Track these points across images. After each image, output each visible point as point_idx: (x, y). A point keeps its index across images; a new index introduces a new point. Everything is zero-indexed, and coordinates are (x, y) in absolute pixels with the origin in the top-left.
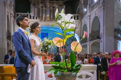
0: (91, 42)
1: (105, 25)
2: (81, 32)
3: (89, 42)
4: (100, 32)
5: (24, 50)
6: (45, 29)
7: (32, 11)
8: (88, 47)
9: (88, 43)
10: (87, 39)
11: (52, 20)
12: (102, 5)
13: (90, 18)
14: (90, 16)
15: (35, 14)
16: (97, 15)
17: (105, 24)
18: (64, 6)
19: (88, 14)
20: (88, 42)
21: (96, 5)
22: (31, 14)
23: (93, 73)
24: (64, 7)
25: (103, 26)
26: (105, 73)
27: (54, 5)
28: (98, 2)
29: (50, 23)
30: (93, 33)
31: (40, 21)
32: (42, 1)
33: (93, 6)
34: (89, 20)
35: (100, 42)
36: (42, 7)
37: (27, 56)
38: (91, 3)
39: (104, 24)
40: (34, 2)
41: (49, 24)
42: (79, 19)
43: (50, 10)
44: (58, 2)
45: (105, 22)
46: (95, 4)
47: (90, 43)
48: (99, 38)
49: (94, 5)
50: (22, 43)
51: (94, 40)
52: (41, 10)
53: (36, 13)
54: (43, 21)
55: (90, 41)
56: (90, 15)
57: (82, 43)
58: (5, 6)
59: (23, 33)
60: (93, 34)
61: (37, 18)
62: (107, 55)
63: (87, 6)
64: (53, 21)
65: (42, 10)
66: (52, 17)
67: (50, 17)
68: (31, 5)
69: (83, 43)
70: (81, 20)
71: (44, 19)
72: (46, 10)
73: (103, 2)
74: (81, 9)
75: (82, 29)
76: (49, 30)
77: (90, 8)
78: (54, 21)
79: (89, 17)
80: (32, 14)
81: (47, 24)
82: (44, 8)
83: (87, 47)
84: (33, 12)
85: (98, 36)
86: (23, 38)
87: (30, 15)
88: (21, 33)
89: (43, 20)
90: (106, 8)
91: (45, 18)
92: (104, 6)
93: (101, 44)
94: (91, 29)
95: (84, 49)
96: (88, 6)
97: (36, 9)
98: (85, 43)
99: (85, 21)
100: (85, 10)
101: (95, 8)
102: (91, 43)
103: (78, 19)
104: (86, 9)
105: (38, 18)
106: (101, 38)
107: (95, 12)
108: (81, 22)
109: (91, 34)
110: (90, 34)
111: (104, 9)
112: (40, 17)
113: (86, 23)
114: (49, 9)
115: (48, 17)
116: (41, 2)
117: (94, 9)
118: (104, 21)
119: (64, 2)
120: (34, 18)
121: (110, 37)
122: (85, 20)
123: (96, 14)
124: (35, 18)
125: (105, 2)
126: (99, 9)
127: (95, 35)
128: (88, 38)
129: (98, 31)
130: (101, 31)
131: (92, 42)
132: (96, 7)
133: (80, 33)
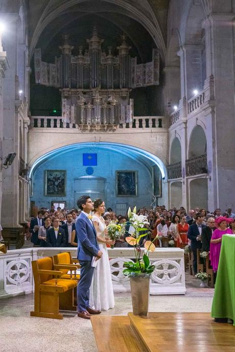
0: (189, 178)
1: (216, 145)
2: (168, 154)
3: (186, 177)
4: (206, 159)
5: (88, 240)
6: (92, 146)
7: (64, 113)
8: (184, 187)
9: (183, 179)
10: (181, 170)
11: (107, 129)
12: (208, 105)
13: (186, 126)
14: (186, 123)
15: (70, 119)
16: (199, 123)
17: (216, 143)
18: (131, 99)
19: (182, 118)
20: (184, 177)
21: (196, 102)
22: (62, 118)
23: (178, 261)
24: (131, 103)
25: (212, 147)
26: (206, 255)
27: (109, 97)
28: (201, 96)
29: (101, 135)
30: (192, 159)
31: (80, 132)
32: (85, 90)
33: (190, 103)
34: (184, 130)
35: (209, 180)
36: (85, 104)
37: (92, 248)
38: (186, 95)
39: (214, 143)
40: (68, 93)
41: (100, 138)
42: (163, 125)
43: (102, 109)
44: (119, 90)
45: (217, 140)
46: (195, 100)
47: (187, 179)
48: (205, 171)
49: (193, 101)
50: (86, 231)
51: (195, 174)
52: (82, 110)
53: (73, 115)
54: (87, 132)
55: (187, 175)
56: (187, 121)
57: (172, 178)
58: (17, 112)
59: (87, 218)
60: (194, 161)
61: (74, 127)
62: (211, 223)
63: (179, 102)
64: (108, 132)
65: (86, 109)
66: (106, 124)
67: (102, 123)
68: (63, 100)
69: (174, 178)
70: (169, 128)
71: (89, 128)
72: (93, 109)
73: (211, 100)
74: (168, 105)
75: (170, 148)
76: (99, 148)
77: (185, 106)
78: (110, 132)
79: (184, 125)
80: (65, 119)
81: (95, 138)
82: (89, 106)
83: (181, 187)
84: (67, 115)
85: (203, 167)
86: (87, 226)
87: (61, 120)
88: (84, 219)
89: (87, 129)
90: (216, 110)
91: (91, 126)
92: (213, 107)
93: (210, 184)
94: (190, 150)
95: (176, 189)
96: (181, 101)
97: (73, 108)
98: (176, 178)
99: (176, 131)
100: (175, 108)
101: (196, 108)
102: (190, 180)
103: (160, 126)
104: (178, 107)
105: (77, 126)
106: (210, 172)
107: (196, 117)
108: (168, 132)
109: (189, 160)
110: (186, 161)
111: (213, 112)
112: (81, 123)
113: (177, 136)
114: (100, 107)
115: (97, 123)
116: (82, 91)
117: (193, 110)
118: (213, 138)
119: (131, 90)
120: (68, 127)
121: (228, 170)
122: (177, 129)
123: (197, 119)
124: (71, 125)
125: (214, 100)
126: (204, 111)
127: (198, 165)
128: (184, 169)
129: (203, 156)
130: (210, 158)
131: (191, 178)
132: (198, 106)
133: (165, 155)
